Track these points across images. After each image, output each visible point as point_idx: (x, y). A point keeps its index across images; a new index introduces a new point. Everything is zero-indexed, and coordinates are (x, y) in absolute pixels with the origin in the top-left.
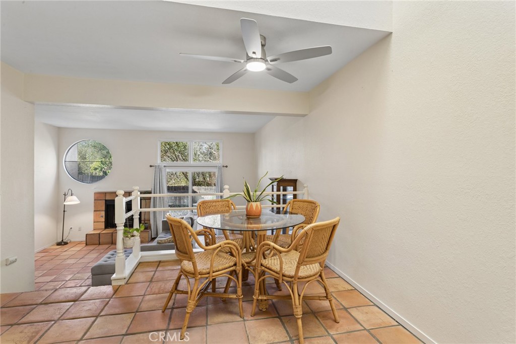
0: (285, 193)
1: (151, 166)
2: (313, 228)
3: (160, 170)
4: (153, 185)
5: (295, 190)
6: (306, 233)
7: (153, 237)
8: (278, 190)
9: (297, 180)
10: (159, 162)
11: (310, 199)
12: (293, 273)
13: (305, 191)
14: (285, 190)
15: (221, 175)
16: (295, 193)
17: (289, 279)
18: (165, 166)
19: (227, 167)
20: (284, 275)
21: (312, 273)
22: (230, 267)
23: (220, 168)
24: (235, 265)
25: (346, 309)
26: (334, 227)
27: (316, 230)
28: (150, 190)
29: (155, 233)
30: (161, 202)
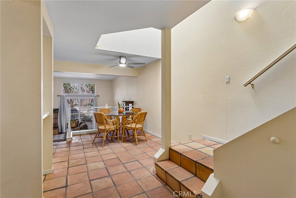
0: (128, 106)
1: (58, 96)
2: (140, 113)
3: (64, 98)
4: (60, 106)
5: (133, 105)
6: (138, 114)
7: (60, 132)
8: (126, 105)
9: (133, 102)
10: (62, 93)
11: (139, 108)
12: (134, 127)
13: (137, 105)
14: (128, 105)
15: (96, 100)
16: (133, 106)
17: (134, 129)
18: (66, 96)
19: (99, 96)
20: (132, 128)
21: (140, 127)
22: (115, 127)
23: (95, 97)
24: (117, 127)
25: (150, 139)
26: (146, 113)
27: (141, 114)
28: (58, 108)
29: (61, 130)
30: (64, 114)
